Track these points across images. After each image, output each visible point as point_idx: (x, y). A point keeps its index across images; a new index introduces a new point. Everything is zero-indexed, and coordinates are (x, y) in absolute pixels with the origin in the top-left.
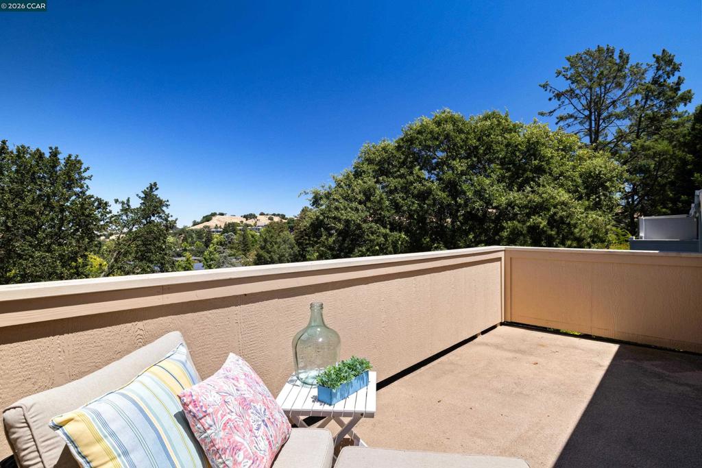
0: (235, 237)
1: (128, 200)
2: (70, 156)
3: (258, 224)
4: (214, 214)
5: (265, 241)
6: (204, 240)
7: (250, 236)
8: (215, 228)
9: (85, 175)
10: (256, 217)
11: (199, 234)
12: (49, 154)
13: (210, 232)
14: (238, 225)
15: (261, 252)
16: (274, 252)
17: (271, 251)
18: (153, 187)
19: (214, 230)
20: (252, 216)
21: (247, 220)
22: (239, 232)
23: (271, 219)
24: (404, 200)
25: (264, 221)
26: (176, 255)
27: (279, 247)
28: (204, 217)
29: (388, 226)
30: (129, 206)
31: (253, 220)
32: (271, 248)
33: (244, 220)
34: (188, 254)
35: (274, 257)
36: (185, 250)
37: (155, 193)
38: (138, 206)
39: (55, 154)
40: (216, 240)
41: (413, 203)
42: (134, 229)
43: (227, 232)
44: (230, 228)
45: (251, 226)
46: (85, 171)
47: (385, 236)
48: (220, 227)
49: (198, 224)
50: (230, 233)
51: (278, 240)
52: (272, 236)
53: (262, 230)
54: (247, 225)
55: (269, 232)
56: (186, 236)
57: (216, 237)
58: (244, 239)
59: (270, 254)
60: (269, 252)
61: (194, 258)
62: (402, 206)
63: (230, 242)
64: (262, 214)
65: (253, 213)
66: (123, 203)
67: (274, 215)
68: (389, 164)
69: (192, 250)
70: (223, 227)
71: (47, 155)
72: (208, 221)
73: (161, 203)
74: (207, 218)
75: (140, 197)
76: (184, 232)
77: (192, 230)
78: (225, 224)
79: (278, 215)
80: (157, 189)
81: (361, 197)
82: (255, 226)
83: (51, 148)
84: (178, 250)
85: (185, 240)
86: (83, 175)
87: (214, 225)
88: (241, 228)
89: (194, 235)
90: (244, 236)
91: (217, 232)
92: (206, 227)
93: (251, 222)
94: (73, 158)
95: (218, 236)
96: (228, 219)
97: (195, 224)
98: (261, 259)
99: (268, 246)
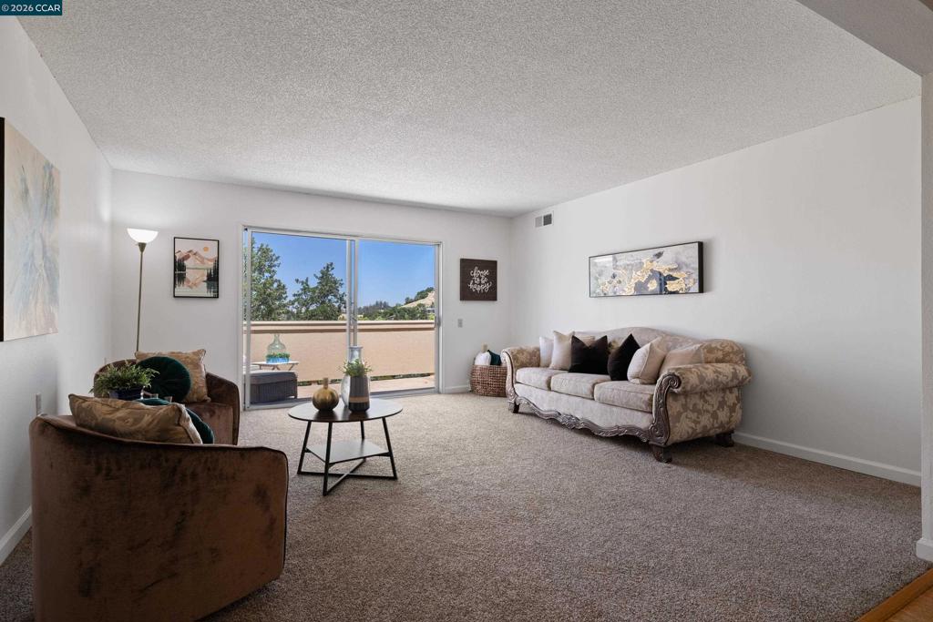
1: (307, 280)
2: (262, 245)
4: (429, 290)
8: (432, 307)
11: (412, 312)
13: (425, 313)
18: (329, 267)
19: (430, 309)
28: (418, 294)
30: (307, 285)
37: (331, 273)
38: (316, 285)
42: (311, 308)
49: (411, 301)
56: (397, 316)
66: (303, 283)
72: (423, 298)
73: (336, 282)
74: (422, 295)
75: (317, 277)
76: (395, 312)
77: (404, 309)
80: (333, 269)
87: (430, 303)
89: (407, 316)
92: (420, 305)
94: (264, 247)
97: (408, 302)
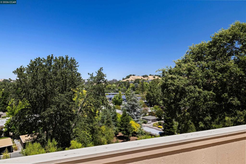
0: (139, 85)
1: (93, 74)
2: (71, 58)
3: (149, 79)
4: (131, 75)
5: (151, 87)
6: (127, 86)
7: (145, 85)
8: (131, 81)
9: (77, 65)
10: (148, 77)
11: (125, 83)
12: (65, 58)
13: (129, 83)
14: (140, 80)
15: (149, 92)
16: (155, 92)
17: (153, 92)
19: (131, 82)
20: (146, 76)
21: (144, 78)
22: (140, 83)
23: (154, 77)
24: (213, 73)
25: (151, 78)
26: (116, 92)
27: (157, 90)
28: (127, 77)
29: (202, 87)
30: (92, 76)
31: (146, 77)
32: (153, 90)
33: (143, 78)
34: (120, 91)
35: (154, 95)
36: (119, 90)
37: (102, 71)
38: (96, 76)
39: (67, 58)
40: (131, 86)
41: (219, 74)
43: (136, 83)
44: (137, 81)
45: (145, 80)
46: (77, 64)
47: (199, 93)
48: (133, 80)
49: (124, 79)
50: (137, 83)
51: (156, 87)
52: (154, 85)
53: (150, 82)
54: (144, 80)
55: (152, 83)
56: (120, 84)
57: (131, 85)
58: (142, 86)
59: (152, 93)
60: (152, 92)
61: (123, 93)
62: (212, 76)
63: (137, 87)
64: (150, 75)
65: (146, 75)
67: (156, 75)
68: (202, 53)
69: (122, 90)
70: (134, 81)
71: (65, 59)
72: (128, 78)
73: (104, 75)
74: (128, 77)
75: (96, 73)
76: (119, 83)
77: (122, 82)
78: (135, 79)
79: (158, 75)
80: (102, 70)
81: (186, 72)
82: (147, 80)
83: (66, 56)
84: (117, 90)
85: (119, 86)
86: (76, 65)
87: (131, 80)
88: (141, 81)
89: (123, 84)
90: (142, 85)
91: (132, 83)
92: (127, 80)
93: (146, 79)
95: (132, 84)
96: (136, 77)
97: (123, 79)
98: (149, 95)
99: (152, 90)
